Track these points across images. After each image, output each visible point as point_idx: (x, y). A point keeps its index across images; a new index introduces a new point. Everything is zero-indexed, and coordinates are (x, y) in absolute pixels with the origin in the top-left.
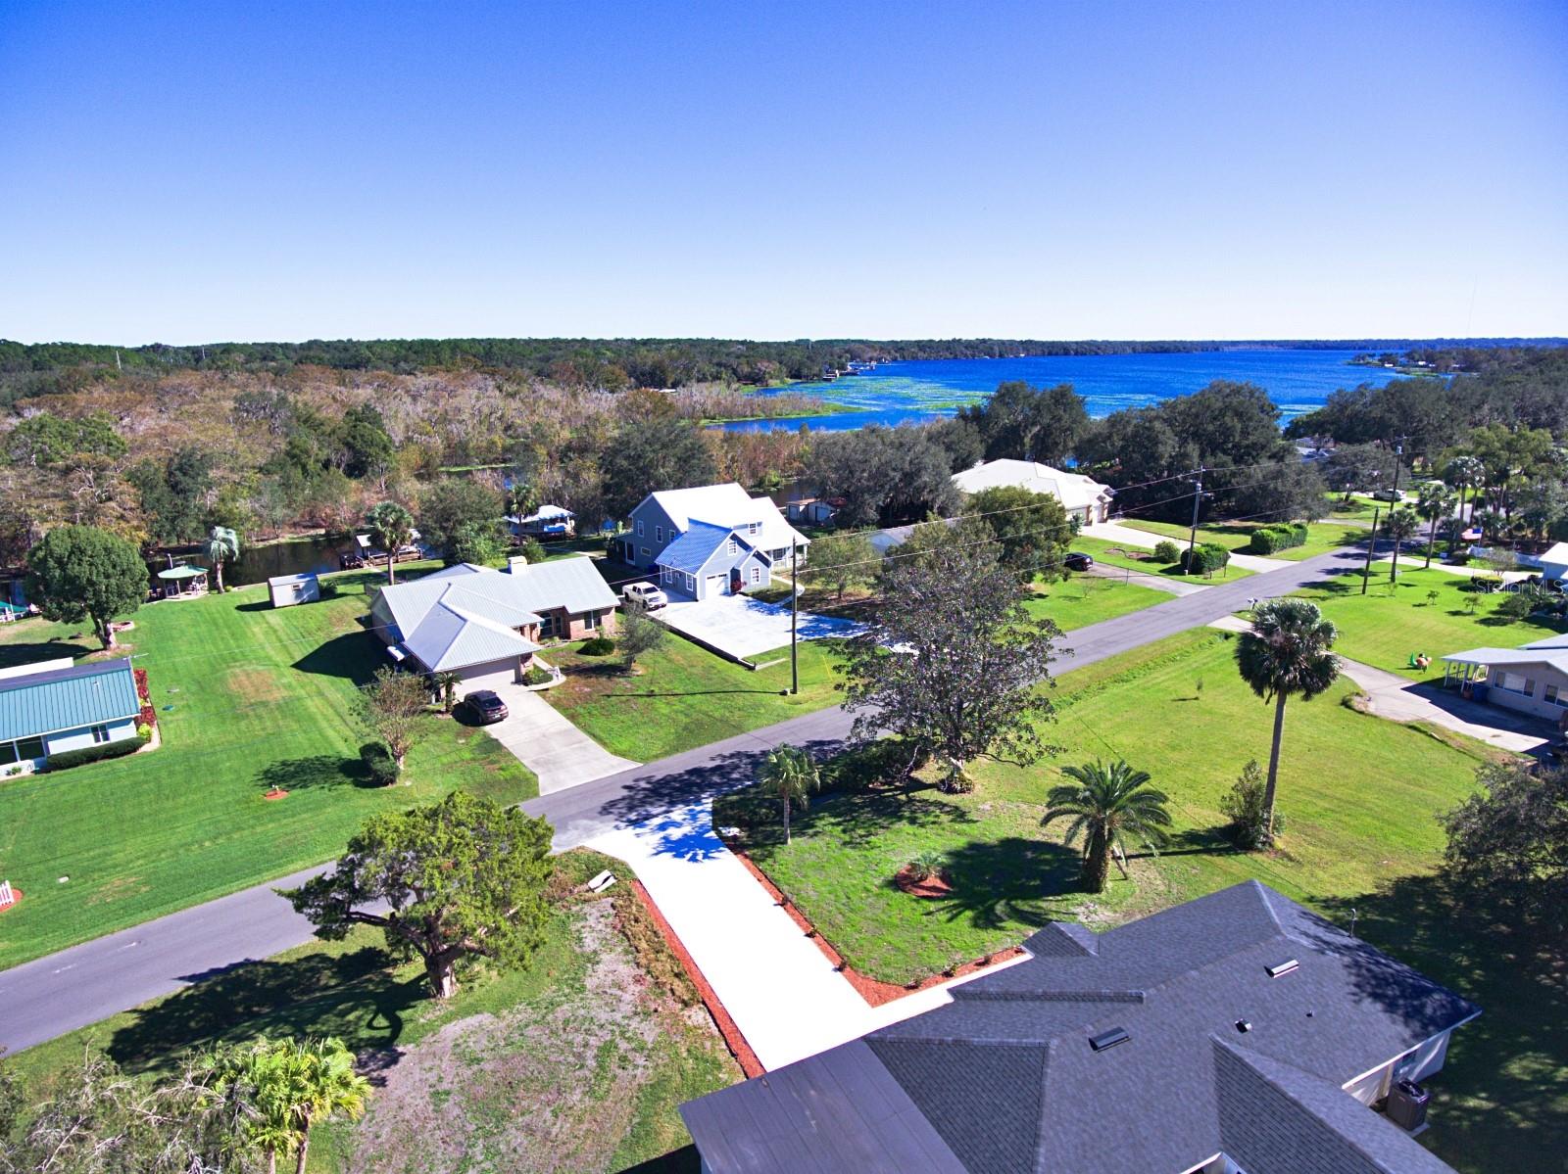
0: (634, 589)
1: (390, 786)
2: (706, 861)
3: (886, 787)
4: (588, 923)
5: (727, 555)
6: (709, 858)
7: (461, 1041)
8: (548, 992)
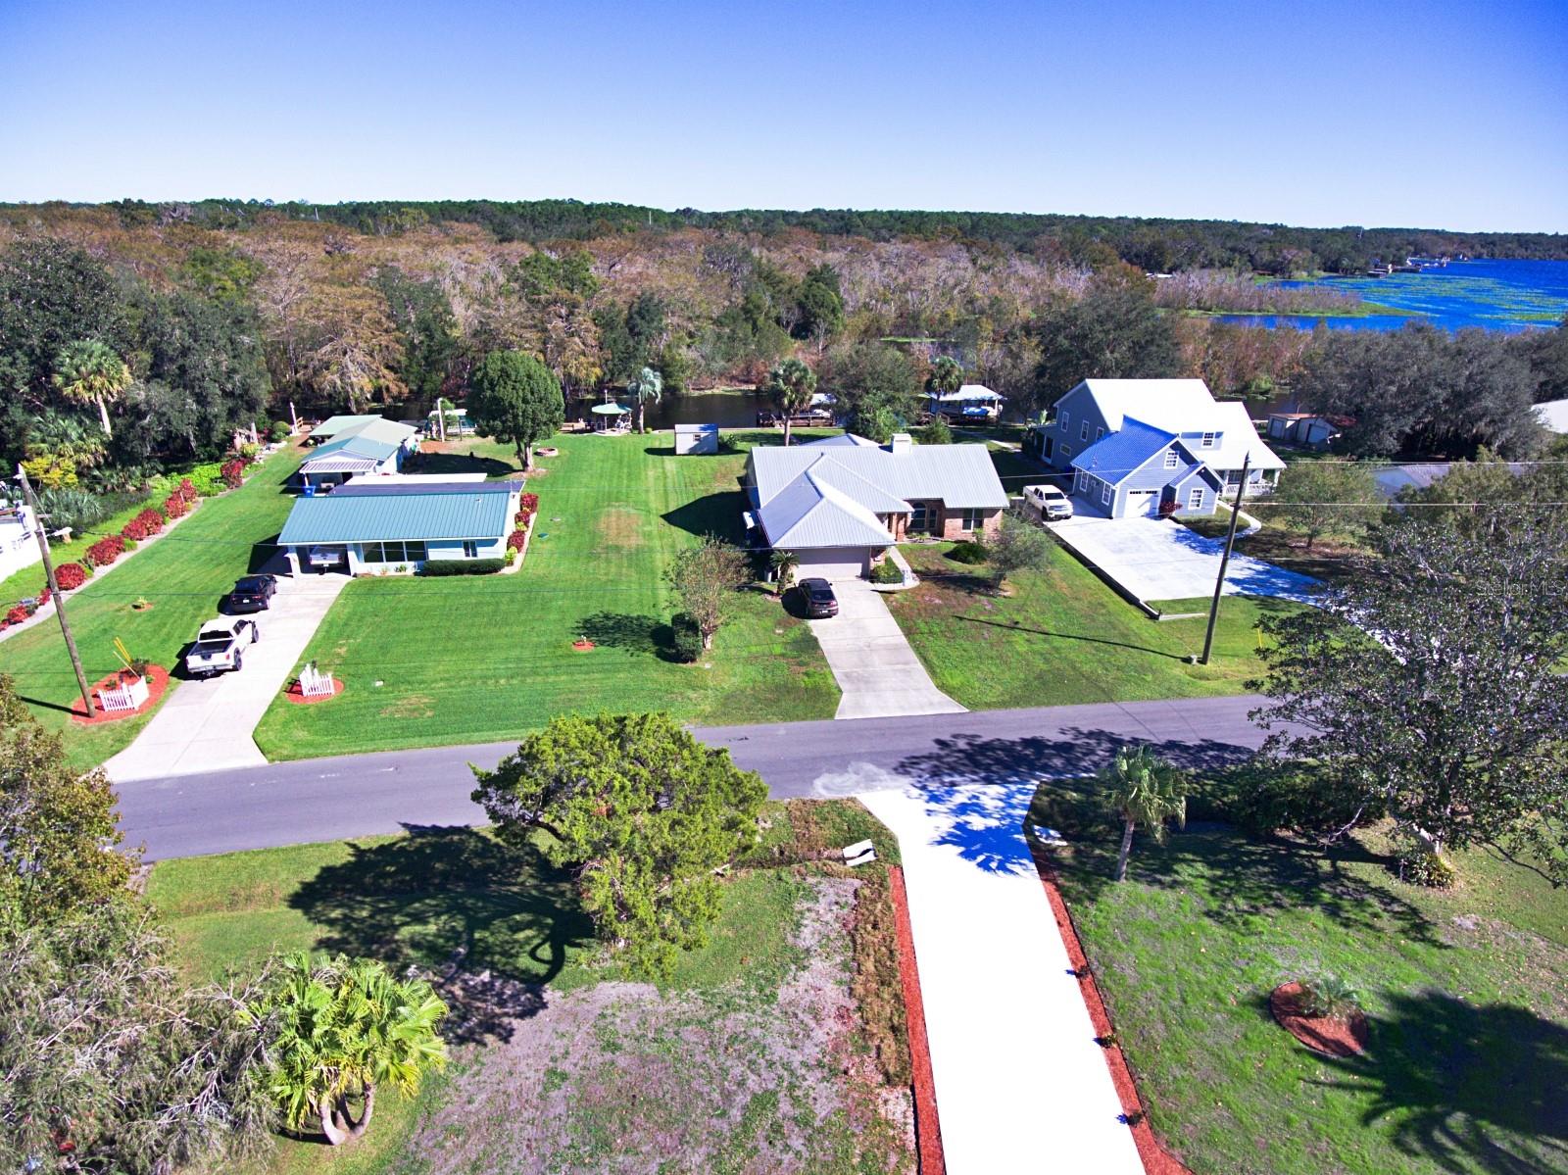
0: (1037, 491)
1: (689, 665)
2: (1000, 873)
3: (1303, 841)
4: (817, 907)
5: (1162, 465)
6: (1006, 870)
7: (609, 1012)
8: (730, 986)
